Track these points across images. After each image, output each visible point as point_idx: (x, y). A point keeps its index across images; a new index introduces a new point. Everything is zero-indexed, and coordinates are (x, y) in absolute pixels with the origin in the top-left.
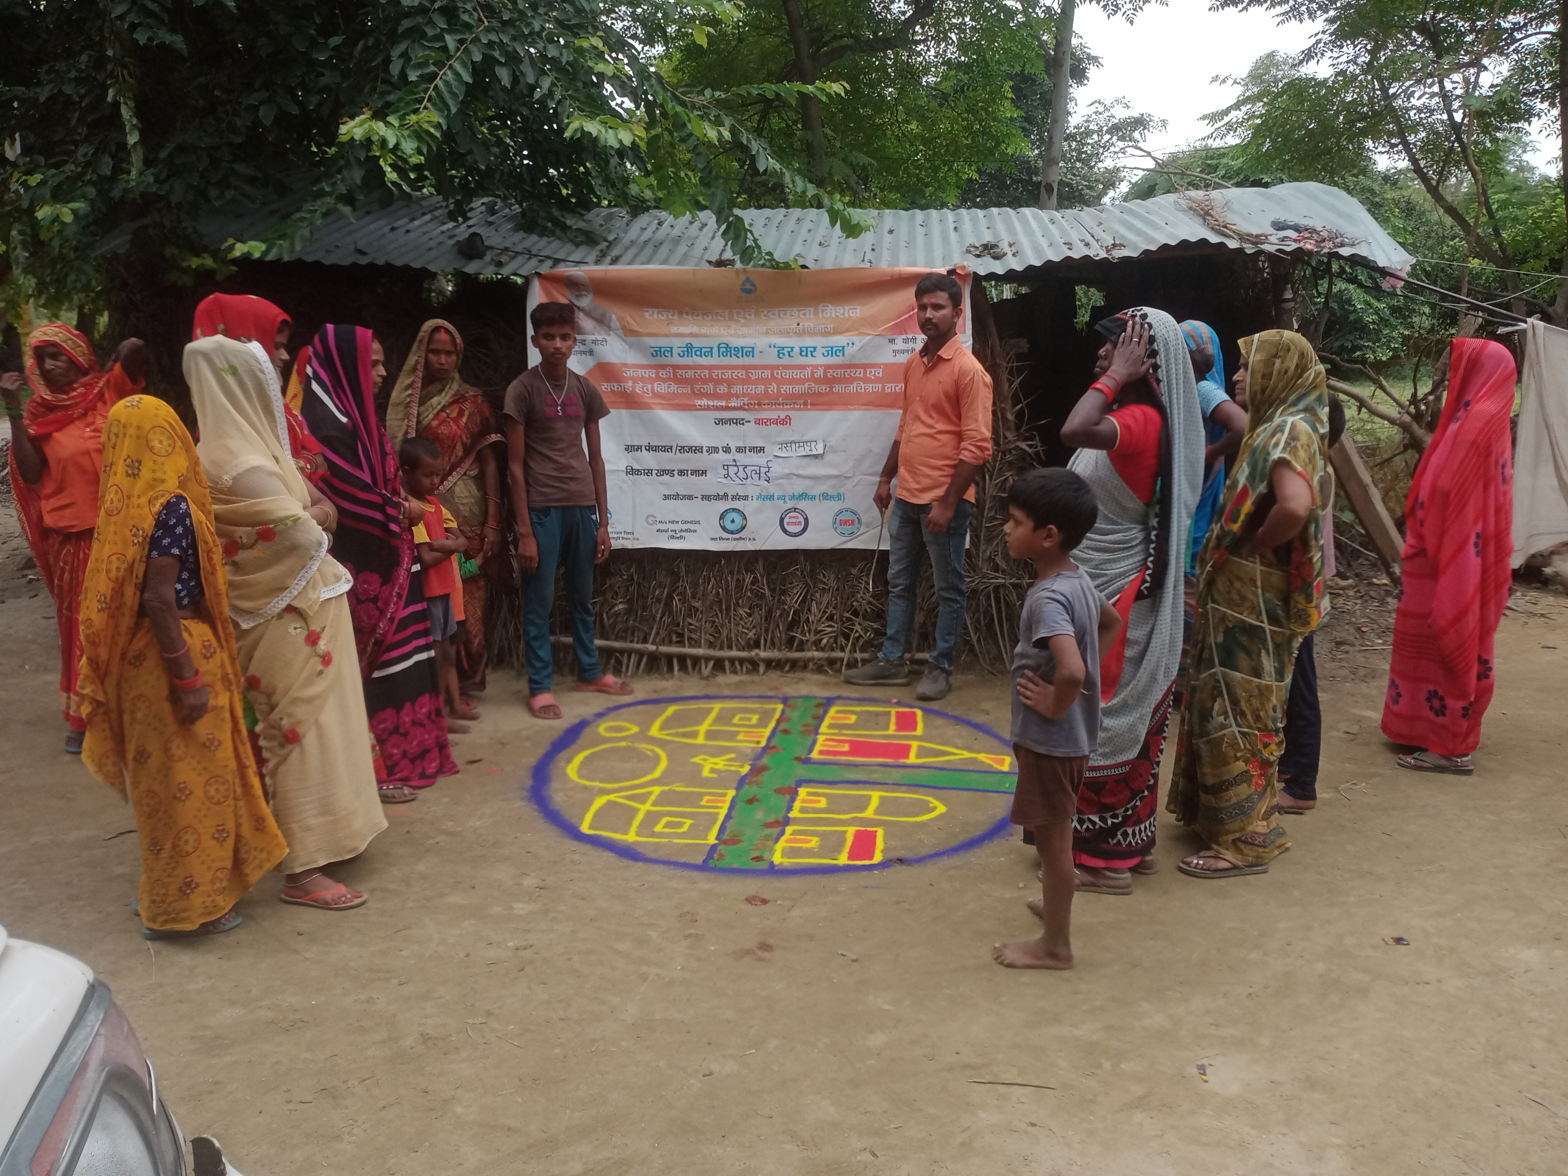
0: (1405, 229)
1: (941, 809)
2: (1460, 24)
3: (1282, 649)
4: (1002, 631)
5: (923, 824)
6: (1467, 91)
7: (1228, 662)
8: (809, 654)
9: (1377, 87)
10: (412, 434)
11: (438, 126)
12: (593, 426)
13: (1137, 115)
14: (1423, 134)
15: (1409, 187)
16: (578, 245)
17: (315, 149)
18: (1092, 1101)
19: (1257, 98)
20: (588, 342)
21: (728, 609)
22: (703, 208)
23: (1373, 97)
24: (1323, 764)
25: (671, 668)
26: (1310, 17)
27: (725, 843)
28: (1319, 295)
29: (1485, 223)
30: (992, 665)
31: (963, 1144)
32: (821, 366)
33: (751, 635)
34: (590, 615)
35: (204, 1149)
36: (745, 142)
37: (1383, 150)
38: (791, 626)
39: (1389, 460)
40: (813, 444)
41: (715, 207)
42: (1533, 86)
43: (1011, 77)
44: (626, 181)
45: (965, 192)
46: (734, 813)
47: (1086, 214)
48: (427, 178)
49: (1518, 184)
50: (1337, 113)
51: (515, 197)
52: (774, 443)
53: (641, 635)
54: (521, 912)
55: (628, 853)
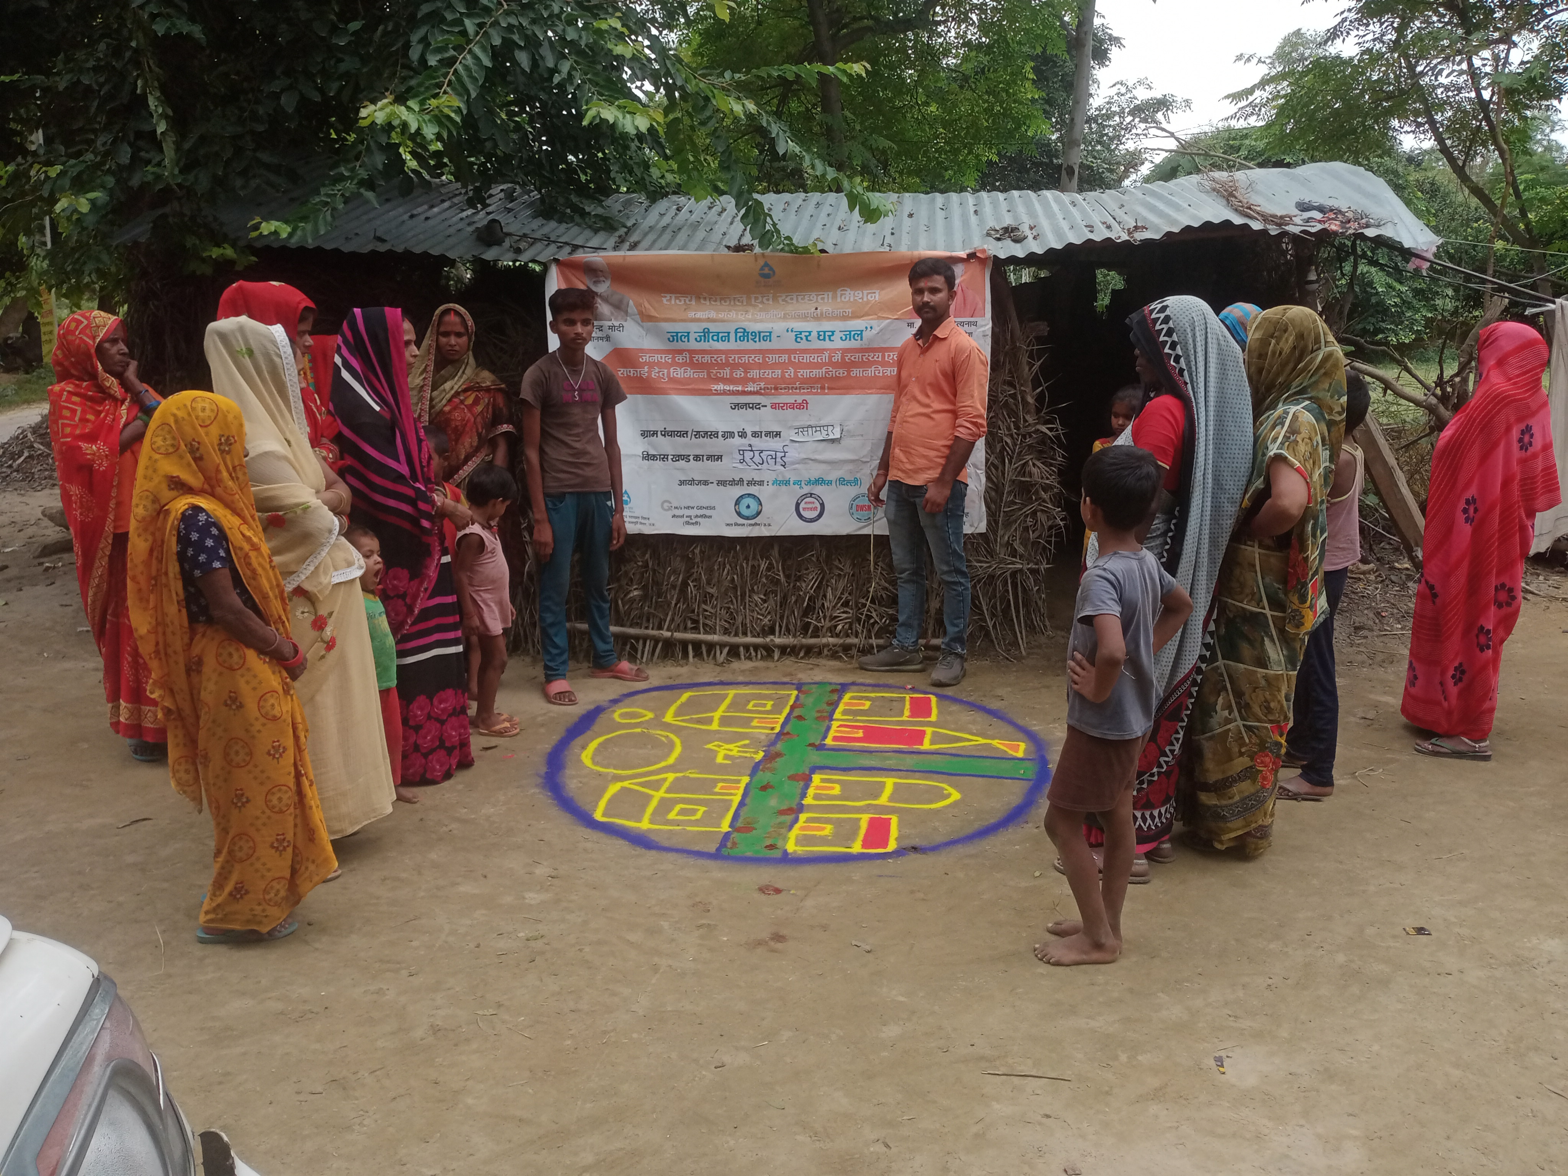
0: (1428, 210)
1: (956, 796)
4: (1018, 617)
5: (937, 812)
6: (1496, 68)
7: (1231, 654)
8: (824, 640)
9: (1404, 65)
10: (425, 419)
11: (458, 111)
12: (609, 411)
13: (1159, 96)
14: (1450, 113)
15: (1434, 168)
16: (596, 231)
17: (334, 136)
18: (1107, 1093)
19: (1283, 76)
20: (605, 328)
21: (743, 595)
22: (722, 193)
23: (1400, 76)
24: (1340, 750)
25: (685, 655)
27: (738, 830)
28: (1343, 275)
29: (1512, 204)
30: (1008, 651)
31: (977, 1136)
32: (839, 350)
33: (766, 621)
34: (605, 601)
35: (211, 1141)
36: (765, 125)
37: (1409, 129)
38: (806, 613)
39: (1414, 442)
40: (830, 428)
41: (735, 191)
43: (1033, 58)
44: (646, 166)
45: (984, 176)
46: (748, 801)
47: (1108, 197)
48: (446, 165)
49: (1544, 164)
50: (1363, 92)
51: (534, 184)
52: (790, 428)
53: (656, 621)
54: (533, 902)
55: (641, 841)
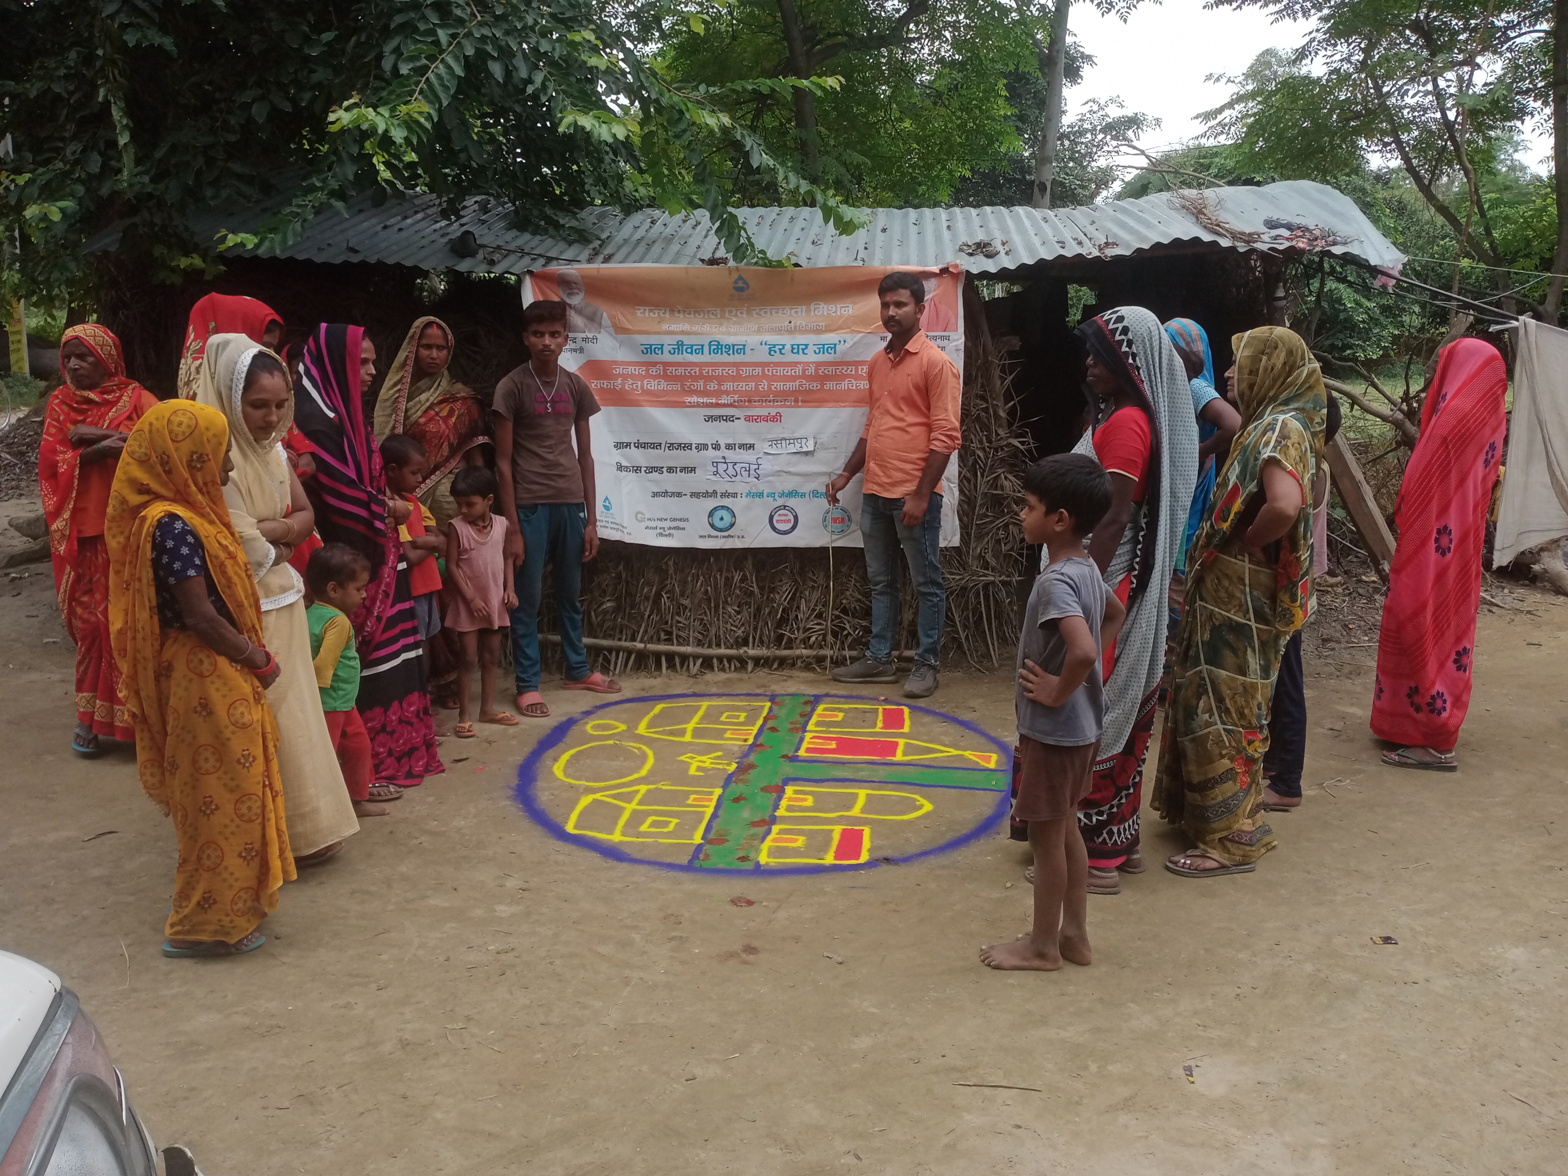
0: (1395, 228)
1: (928, 807)
2: (1454, 23)
3: (1267, 646)
4: (990, 629)
5: (910, 822)
6: (1460, 89)
7: (1214, 660)
8: (798, 652)
9: (1371, 85)
10: (400, 430)
11: (429, 117)
12: (583, 423)
13: (1130, 114)
14: (1416, 133)
15: (1401, 187)
16: (570, 244)
17: (307, 147)
18: (1077, 1103)
19: (1252, 95)
21: (717, 607)
22: (697, 206)
23: (1367, 96)
24: (1308, 760)
25: (659, 666)
26: (1304, 15)
27: (711, 842)
28: (1311, 293)
29: (1477, 223)
30: (980, 662)
31: (947, 1146)
32: (813, 363)
33: (740, 632)
34: (578, 613)
35: (175, 1157)
36: (739, 138)
37: (1376, 149)
38: (780, 624)
39: (1381, 457)
40: (804, 441)
41: (709, 204)
42: (1527, 84)
43: (1005, 75)
44: (620, 178)
45: (958, 191)
46: (720, 812)
47: (1080, 213)
48: (420, 176)
49: (1508, 183)
50: (1331, 112)
51: (508, 196)
52: (764, 440)
53: (630, 634)
54: (503, 915)
55: (613, 853)
